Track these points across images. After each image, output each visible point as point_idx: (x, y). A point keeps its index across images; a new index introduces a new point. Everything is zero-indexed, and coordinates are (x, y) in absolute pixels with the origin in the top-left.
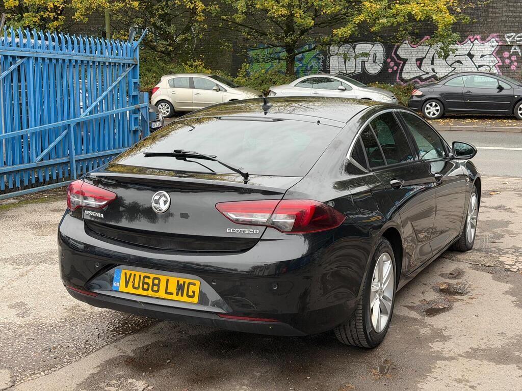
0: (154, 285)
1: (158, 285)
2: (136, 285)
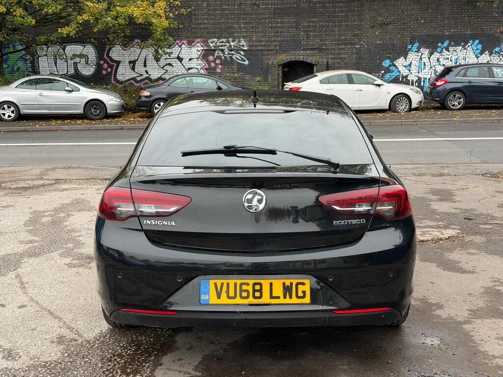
0: (254, 291)
1: (260, 291)
2: (232, 294)
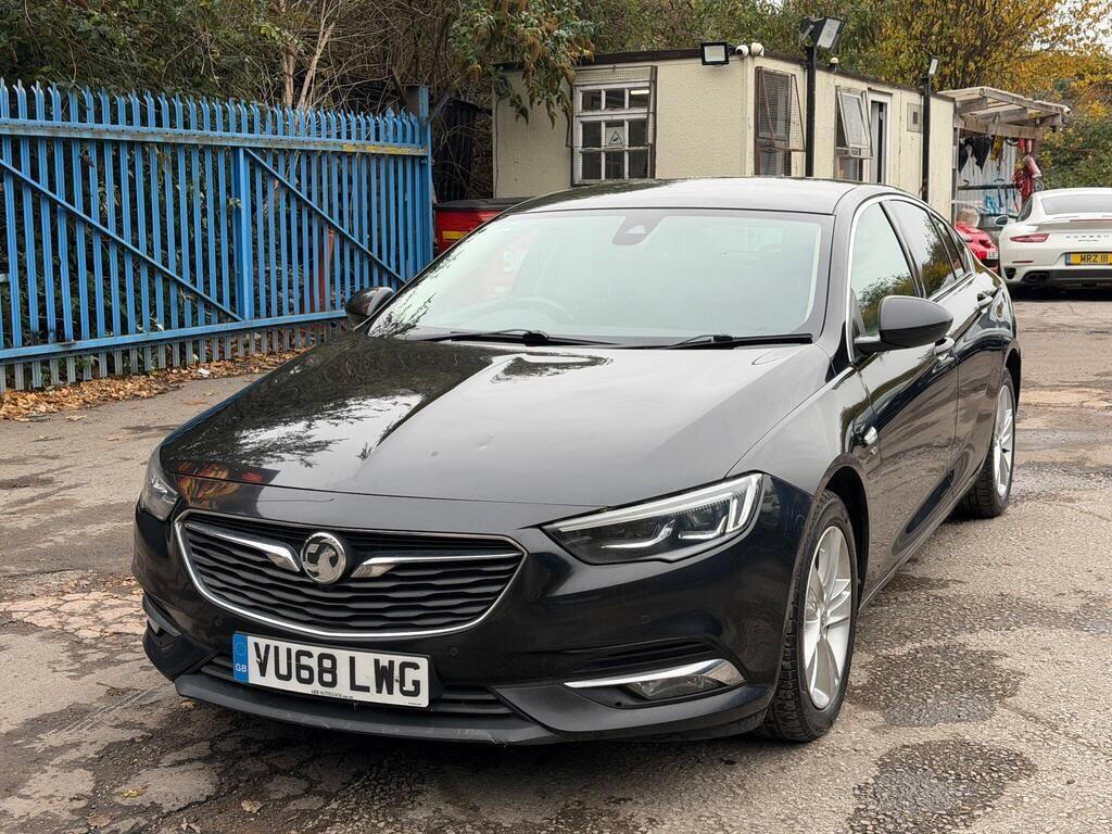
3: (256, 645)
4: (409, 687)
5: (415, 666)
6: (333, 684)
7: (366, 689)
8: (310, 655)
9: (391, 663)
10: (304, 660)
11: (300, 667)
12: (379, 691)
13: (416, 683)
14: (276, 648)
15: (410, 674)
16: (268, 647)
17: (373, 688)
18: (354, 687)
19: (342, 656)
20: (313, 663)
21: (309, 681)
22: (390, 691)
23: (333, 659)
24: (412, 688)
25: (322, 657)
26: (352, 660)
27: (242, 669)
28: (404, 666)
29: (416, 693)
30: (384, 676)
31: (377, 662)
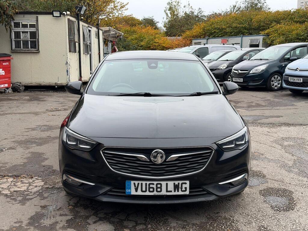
3: (134, 184)
4: (184, 189)
5: (186, 183)
6: (161, 191)
7: (171, 191)
8: (153, 184)
9: (179, 183)
10: (151, 186)
11: (150, 188)
12: (175, 191)
13: (186, 188)
14: (142, 184)
15: (184, 186)
16: (138, 184)
17: (173, 191)
18: (167, 191)
19: (164, 183)
20: (154, 186)
21: (153, 191)
22: (178, 191)
23: (161, 184)
24: (185, 189)
25: (157, 184)
26: (167, 184)
27: (129, 191)
28: (182, 184)
29: (186, 190)
30: (176, 187)
31: (174, 184)
